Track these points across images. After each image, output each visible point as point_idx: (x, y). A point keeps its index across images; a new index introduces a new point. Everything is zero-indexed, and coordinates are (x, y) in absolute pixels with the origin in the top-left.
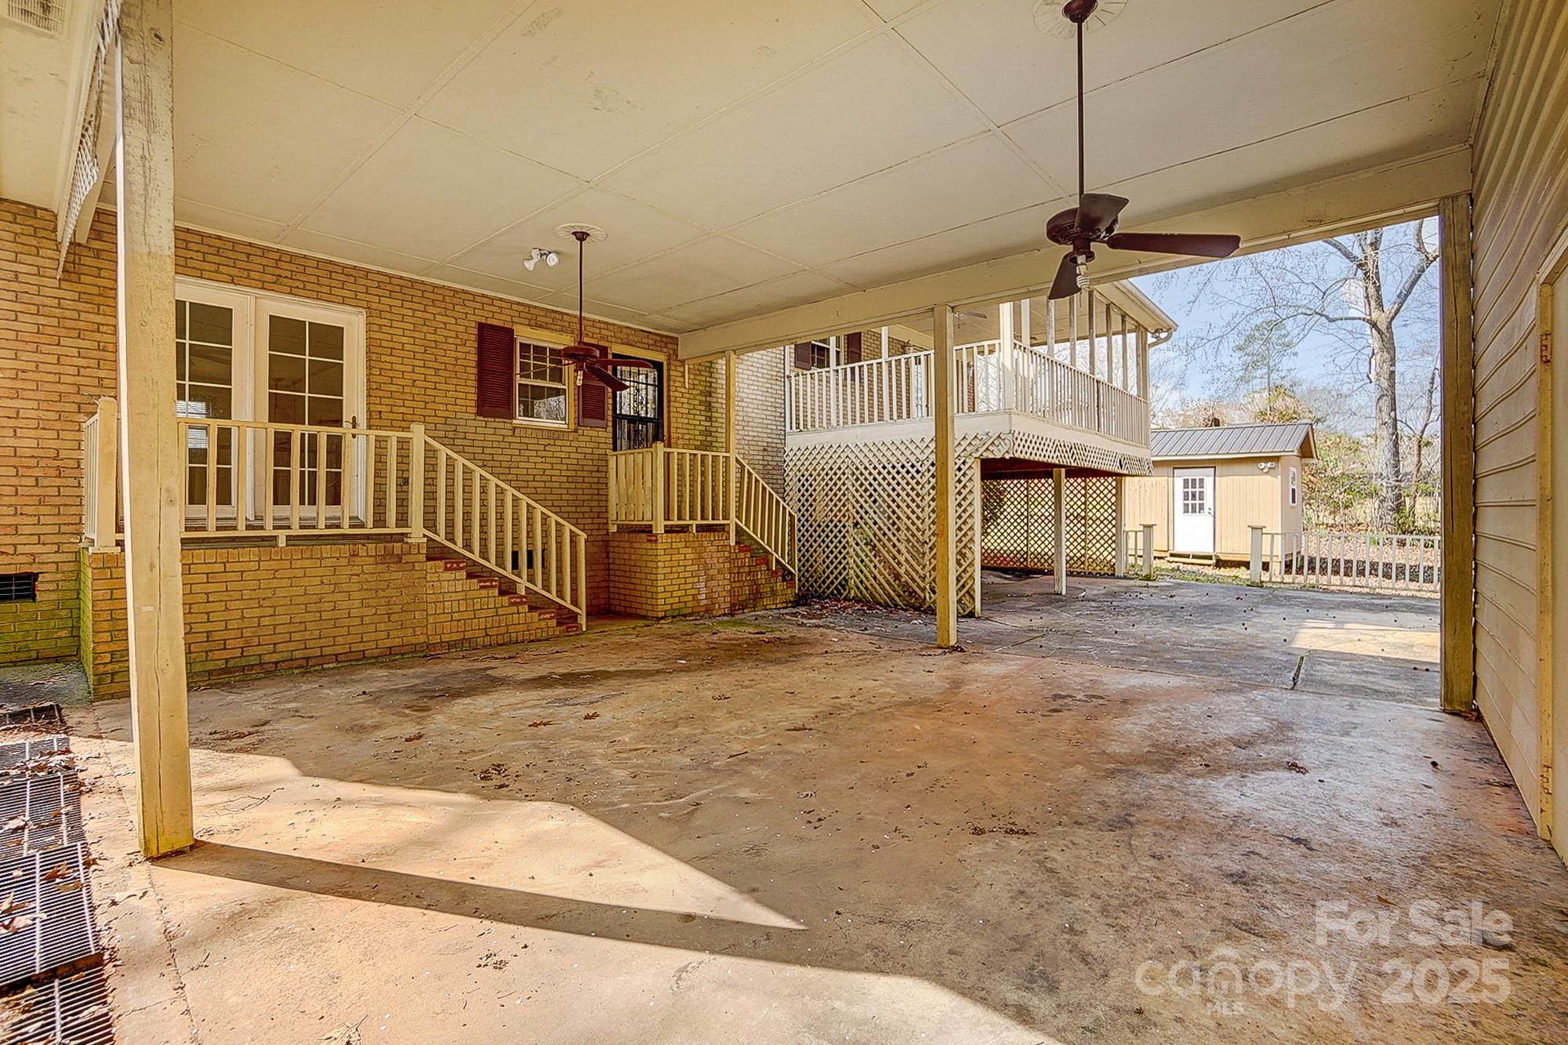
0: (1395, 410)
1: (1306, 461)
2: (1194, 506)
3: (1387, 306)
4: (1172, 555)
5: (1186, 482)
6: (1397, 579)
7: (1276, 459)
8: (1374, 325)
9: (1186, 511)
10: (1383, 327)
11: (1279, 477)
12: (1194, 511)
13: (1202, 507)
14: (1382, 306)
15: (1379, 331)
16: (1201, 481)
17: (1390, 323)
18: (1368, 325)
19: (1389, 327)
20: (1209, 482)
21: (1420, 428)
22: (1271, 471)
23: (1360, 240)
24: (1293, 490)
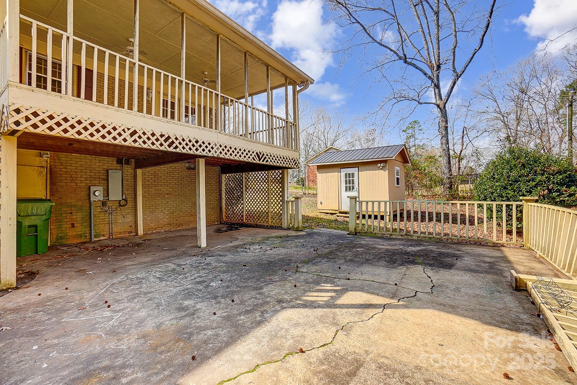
0: (448, 144)
1: (406, 164)
2: (350, 187)
3: (443, 98)
4: (340, 213)
5: (346, 174)
6: (444, 223)
7: (385, 162)
8: (438, 106)
9: (346, 190)
10: (442, 106)
11: (387, 171)
12: (350, 190)
13: (353, 188)
14: (441, 98)
15: (440, 109)
16: (353, 174)
17: (445, 105)
18: (436, 106)
19: (444, 107)
20: (356, 174)
21: (459, 152)
22: (383, 168)
23: (432, 70)
24: (398, 179)
